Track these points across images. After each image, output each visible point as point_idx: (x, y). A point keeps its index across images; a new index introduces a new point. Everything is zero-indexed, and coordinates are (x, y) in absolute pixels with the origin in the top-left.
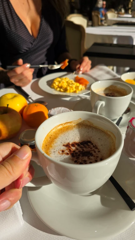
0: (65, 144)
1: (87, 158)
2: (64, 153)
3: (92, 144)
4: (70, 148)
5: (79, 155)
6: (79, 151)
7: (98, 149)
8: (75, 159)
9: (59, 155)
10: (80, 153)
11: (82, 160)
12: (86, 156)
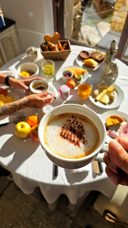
0: (77, 146)
1: (75, 128)
2: (84, 141)
3: (62, 132)
4: (79, 141)
5: (78, 133)
6: (75, 134)
7: (64, 126)
8: (82, 132)
9: (88, 141)
10: (76, 133)
11: (79, 129)
12: (74, 130)
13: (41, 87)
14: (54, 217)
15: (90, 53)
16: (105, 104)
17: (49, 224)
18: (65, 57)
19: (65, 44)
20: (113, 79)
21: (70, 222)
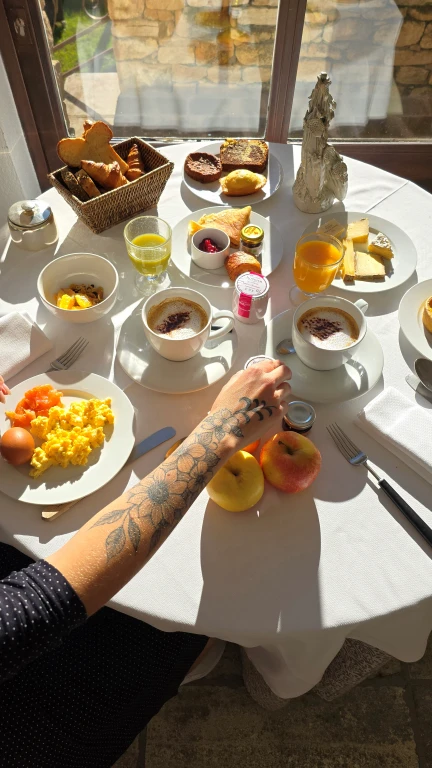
13: (171, 318)
14: (349, 716)
15: (212, 153)
16: (378, 279)
17: (351, 745)
18: (151, 196)
19: (134, 152)
20: (336, 201)
21: (400, 691)
